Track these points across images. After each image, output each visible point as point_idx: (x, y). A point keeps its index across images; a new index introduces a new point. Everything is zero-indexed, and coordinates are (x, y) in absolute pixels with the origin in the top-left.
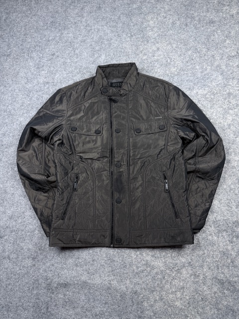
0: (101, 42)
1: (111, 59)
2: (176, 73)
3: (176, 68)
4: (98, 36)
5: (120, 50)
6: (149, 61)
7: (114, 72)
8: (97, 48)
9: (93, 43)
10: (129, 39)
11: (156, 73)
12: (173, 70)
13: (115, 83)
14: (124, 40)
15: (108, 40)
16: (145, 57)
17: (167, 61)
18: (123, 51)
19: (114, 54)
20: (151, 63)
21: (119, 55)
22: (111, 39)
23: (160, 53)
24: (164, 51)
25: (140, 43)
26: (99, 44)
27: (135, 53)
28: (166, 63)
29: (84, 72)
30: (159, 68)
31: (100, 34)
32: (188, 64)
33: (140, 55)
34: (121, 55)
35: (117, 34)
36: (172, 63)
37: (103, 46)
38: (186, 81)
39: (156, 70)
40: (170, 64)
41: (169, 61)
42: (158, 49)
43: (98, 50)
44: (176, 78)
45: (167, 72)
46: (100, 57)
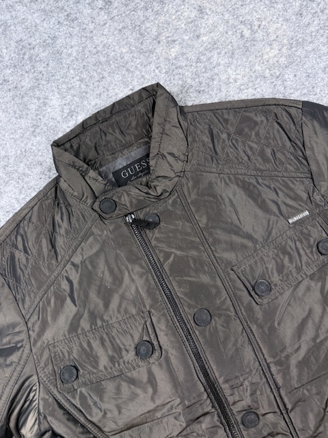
0: (30, 59)
1: (82, 98)
2: (283, 60)
3: (275, 45)
4: (13, 44)
5: (92, 60)
6: (192, 56)
7: (109, 137)
8: (26, 83)
9: (8, 71)
10: (103, 17)
11: (228, 83)
12: (271, 53)
13: (125, 168)
14: (91, 26)
15: (45, 45)
16: (174, 51)
17: (242, 36)
18: (103, 59)
19: (81, 80)
20: (198, 60)
21: (97, 78)
22: (55, 38)
23: (211, 19)
24: (220, 9)
25: (140, 13)
26: (27, 68)
27: (141, 52)
28: (241, 42)
29: (21, 170)
30: (229, 65)
31: (16, 37)
32: (306, 20)
33: (159, 50)
34: (106, 74)
35: (62, 16)
36: (259, 35)
37: (40, 67)
38: (321, 75)
39: (223, 77)
40: (254, 40)
41: (247, 33)
42: (201, 10)
43: (32, 88)
44: (289, 75)
45: (257, 68)
46: (45, 104)
